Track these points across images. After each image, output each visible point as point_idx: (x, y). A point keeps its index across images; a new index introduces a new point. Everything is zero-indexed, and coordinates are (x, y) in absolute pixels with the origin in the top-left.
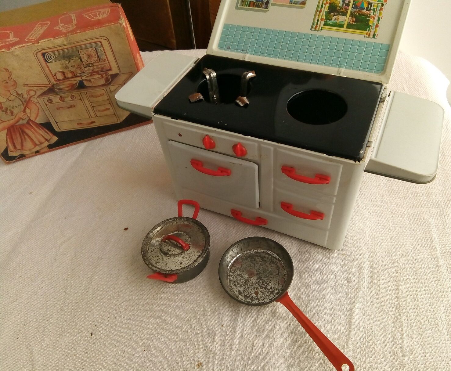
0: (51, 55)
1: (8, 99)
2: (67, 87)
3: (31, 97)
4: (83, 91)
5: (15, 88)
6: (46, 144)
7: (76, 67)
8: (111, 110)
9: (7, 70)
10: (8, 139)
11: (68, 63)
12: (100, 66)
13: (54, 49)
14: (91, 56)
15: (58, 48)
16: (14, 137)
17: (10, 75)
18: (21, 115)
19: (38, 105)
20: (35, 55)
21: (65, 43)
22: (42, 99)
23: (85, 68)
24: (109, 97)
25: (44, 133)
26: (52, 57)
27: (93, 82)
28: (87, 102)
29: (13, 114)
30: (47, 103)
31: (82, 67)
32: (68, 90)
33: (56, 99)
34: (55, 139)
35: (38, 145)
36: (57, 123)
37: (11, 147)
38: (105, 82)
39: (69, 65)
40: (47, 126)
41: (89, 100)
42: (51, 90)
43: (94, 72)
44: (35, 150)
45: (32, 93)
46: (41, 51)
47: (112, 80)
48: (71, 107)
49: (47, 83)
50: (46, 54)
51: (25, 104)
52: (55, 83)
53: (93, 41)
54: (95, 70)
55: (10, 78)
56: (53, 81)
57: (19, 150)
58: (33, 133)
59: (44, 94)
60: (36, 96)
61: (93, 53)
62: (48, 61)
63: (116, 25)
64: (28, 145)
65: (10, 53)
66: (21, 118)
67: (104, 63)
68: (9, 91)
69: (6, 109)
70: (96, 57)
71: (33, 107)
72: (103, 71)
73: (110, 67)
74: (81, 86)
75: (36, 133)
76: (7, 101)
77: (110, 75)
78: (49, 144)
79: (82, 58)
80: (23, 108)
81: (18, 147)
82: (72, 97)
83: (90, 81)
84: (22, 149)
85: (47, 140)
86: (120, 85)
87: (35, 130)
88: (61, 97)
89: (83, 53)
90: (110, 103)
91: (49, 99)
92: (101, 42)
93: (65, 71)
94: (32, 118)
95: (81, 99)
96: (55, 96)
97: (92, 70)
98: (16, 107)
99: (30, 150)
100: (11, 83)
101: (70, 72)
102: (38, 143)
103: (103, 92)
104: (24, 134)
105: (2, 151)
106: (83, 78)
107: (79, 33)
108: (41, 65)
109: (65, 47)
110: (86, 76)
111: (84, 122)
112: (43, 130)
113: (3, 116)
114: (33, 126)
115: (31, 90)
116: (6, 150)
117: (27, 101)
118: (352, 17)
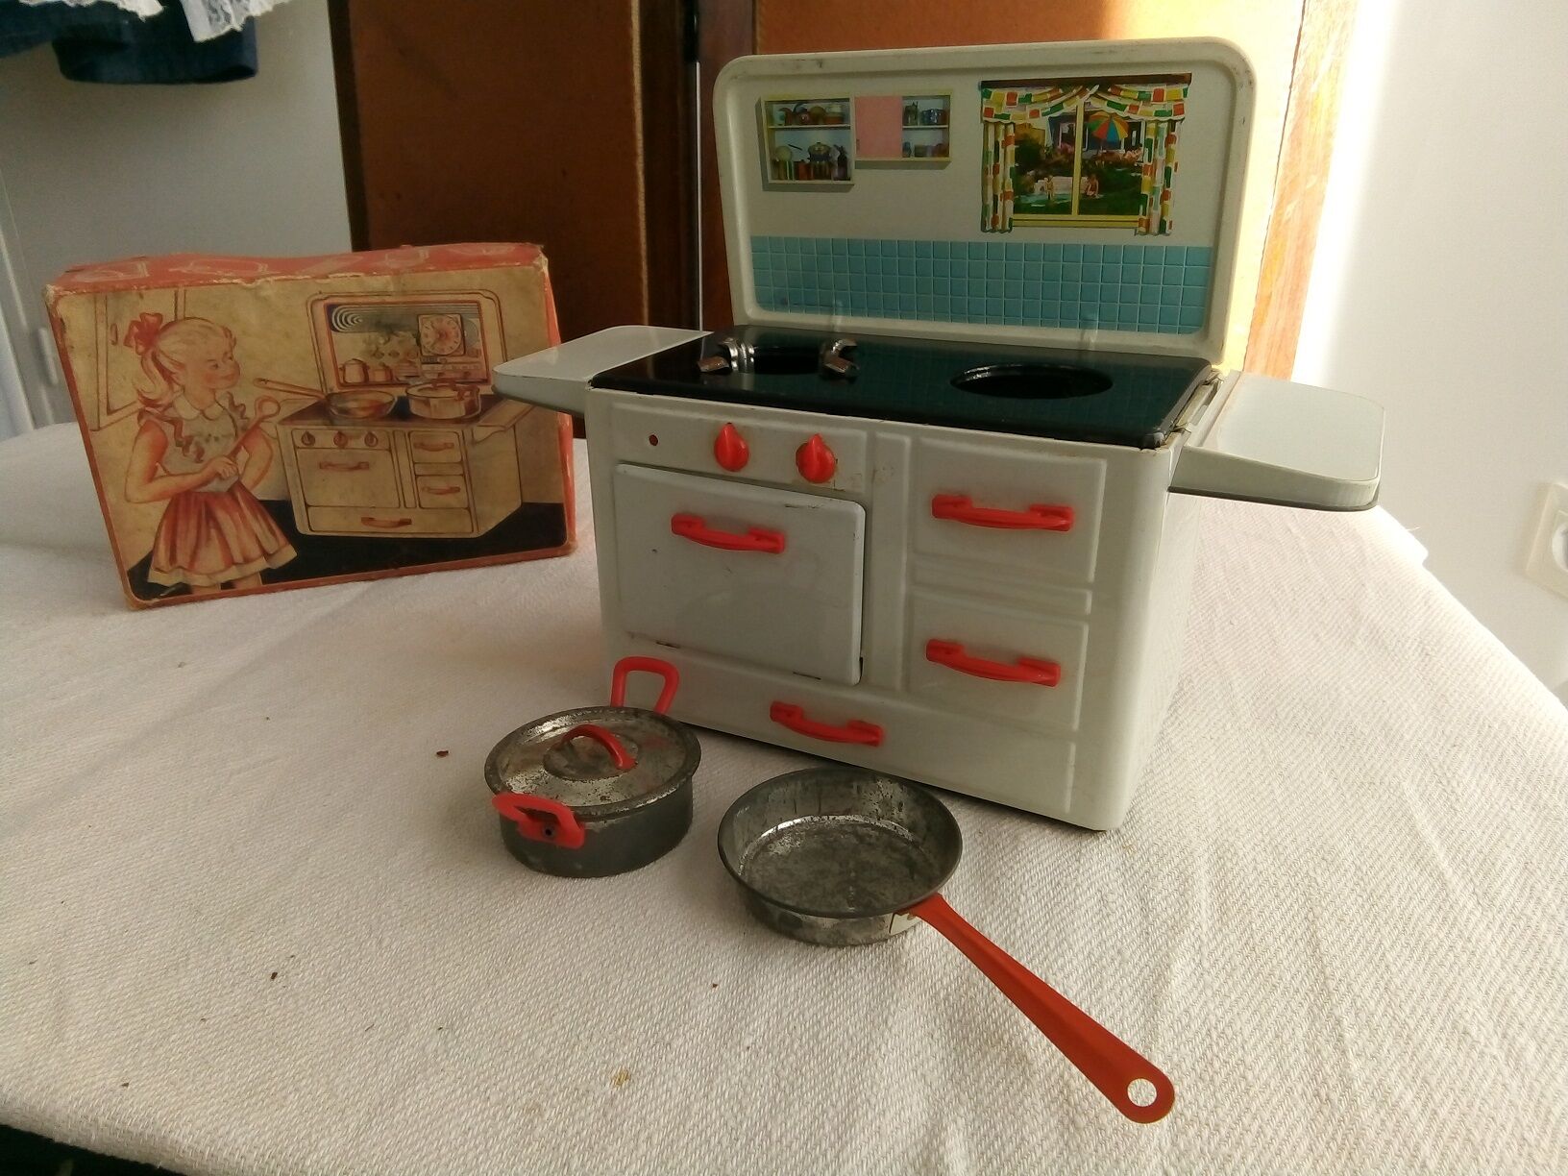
0: (347, 313)
1: (202, 412)
2: (364, 409)
3: (262, 420)
4: (402, 428)
5: (233, 386)
6: (261, 564)
7: (401, 356)
8: (463, 495)
9: (228, 334)
10: (164, 528)
11: (385, 344)
12: (461, 367)
13: (360, 300)
14: (446, 334)
15: (369, 300)
16: (181, 526)
17: (232, 349)
18: (221, 466)
19: (274, 446)
20: (309, 304)
21: (391, 288)
22: (288, 428)
23: (423, 366)
24: (464, 457)
25: (264, 532)
26: (349, 320)
27: (435, 406)
28: (404, 460)
29: (202, 459)
30: (299, 443)
31: (417, 361)
32: (364, 418)
33: (325, 437)
34: (289, 554)
35: (236, 564)
36: (307, 506)
37: (162, 557)
38: (464, 413)
39: (385, 349)
40: (280, 512)
41: (410, 455)
42: (322, 410)
43: (444, 381)
44: (223, 578)
45: (270, 408)
46: (326, 299)
47: (484, 411)
48: (358, 467)
49: (317, 387)
50: (336, 310)
51: (241, 435)
52: (336, 390)
53: (461, 297)
54: (448, 376)
55: (228, 355)
56: (333, 384)
57: (181, 570)
58: (237, 527)
59: (300, 416)
60: (275, 419)
61: (454, 331)
62: (335, 325)
63: (526, 268)
64: (211, 558)
65: (250, 289)
66: (218, 475)
67: (477, 360)
68: (214, 391)
69: (189, 440)
70: (459, 340)
71: (260, 448)
72: (467, 383)
73: (488, 374)
74: (401, 412)
75: (242, 527)
76: (198, 417)
77: (481, 396)
78: (268, 566)
79: (422, 335)
80: (232, 444)
81: (182, 558)
82: (370, 439)
83: (426, 402)
84: (191, 567)
85: (266, 555)
86: (502, 429)
87: (243, 517)
88: (340, 434)
89: (428, 324)
90: (463, 475)
91: (307, 433)
92: (478, 304)
93: (372, 363)
94: (247, 482)
95: (390, 451)
96: (325, 427)
97: (440, 374)
98: (217, 439)
99: (209, 575)
100: (226, 369)
101: (380, 368)
102: (238, 557)
103: (453, 439)
104: (211, 524)
105: (133, 560)
106: (410, 391)
107: (430, 271)
108: (316, 334)
109: (388, 299)
110: (420, 387)
111: (382, 517)
112: (266, 520)
113: (175, 458)
114: (242, 504)
115: (269, 399)
116: (146, 563)
117: (249, 427)
118: (1089, 177)
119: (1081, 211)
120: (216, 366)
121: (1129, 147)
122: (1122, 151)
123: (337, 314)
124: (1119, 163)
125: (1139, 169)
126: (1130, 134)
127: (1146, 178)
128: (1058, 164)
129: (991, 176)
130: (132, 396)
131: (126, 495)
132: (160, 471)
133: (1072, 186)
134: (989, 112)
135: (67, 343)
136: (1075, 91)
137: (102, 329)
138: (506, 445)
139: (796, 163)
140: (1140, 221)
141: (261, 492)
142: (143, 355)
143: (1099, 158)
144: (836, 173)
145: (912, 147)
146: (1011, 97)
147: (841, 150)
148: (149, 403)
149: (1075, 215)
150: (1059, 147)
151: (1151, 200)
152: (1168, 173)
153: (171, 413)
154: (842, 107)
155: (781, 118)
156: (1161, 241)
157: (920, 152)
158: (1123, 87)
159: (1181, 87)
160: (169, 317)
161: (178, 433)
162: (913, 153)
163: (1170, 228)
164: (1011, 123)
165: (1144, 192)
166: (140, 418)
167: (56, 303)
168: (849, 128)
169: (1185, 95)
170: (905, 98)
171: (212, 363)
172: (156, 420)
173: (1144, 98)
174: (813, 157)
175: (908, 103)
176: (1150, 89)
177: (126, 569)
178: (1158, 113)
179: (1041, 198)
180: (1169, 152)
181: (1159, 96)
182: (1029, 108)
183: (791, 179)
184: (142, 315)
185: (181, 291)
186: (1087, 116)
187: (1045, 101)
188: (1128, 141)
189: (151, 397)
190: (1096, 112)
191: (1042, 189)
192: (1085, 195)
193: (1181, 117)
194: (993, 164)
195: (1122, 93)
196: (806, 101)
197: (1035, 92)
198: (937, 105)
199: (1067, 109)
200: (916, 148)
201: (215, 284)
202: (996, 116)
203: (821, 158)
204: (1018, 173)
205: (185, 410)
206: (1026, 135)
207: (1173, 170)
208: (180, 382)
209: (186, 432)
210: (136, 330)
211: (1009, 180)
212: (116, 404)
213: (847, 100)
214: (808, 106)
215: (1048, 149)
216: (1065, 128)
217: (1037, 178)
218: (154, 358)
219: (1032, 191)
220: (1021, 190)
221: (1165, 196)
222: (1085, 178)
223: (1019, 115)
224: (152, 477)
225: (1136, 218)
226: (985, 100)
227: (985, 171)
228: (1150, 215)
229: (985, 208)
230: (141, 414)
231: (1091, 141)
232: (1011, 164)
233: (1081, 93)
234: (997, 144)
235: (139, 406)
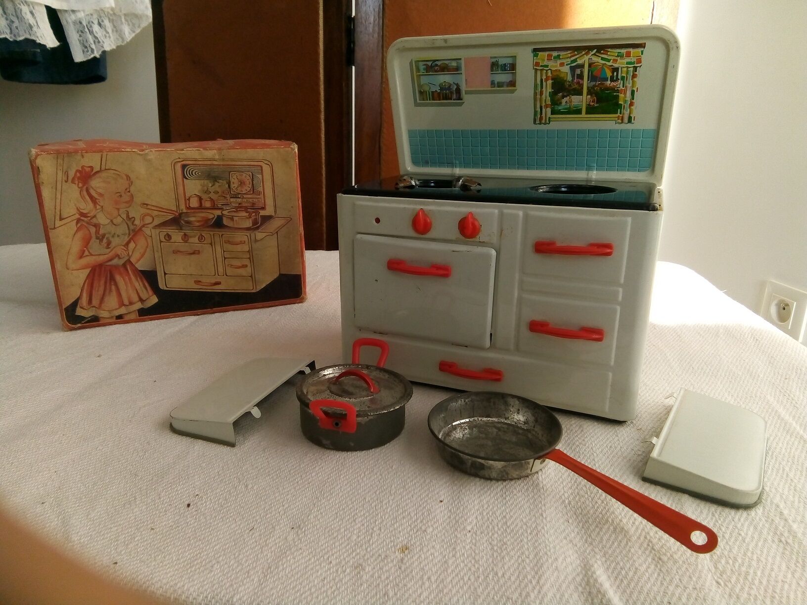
0: (192, 169)
1: (112, 221)
2: (198, 221)
3: (143, 226)
4: (219, 232)
6: (139, 306)
7: (220, 194)
8: (249, 269)
9: (129, 179)
10: (86, 285)
11: (211, 187)
12: (251, 200)
13: (200, 163)
14: (244, 183)
15: (206, 163)
16: (96, 284)
17: (130, 186)
18: (120, 251)
19: (149, 240)
20: (173, 165)
21: (217, 157)
22: (158, 231)
23: (231, 199)
24: (250, 249)
25: (141, 287)
26: (193, 173)
27: (236, 221)
28: (218, 249)
29: (109, 246)
30: (163, 240)
31: (228, 196)
32: (199, 226)
33: (177, 236)
34: (154, 300)
35: (125, 305)
36: (165, 274)
37: (84, 301)
38: (251, 225)
39: (212, 189)
40: (150, 277)
41: (222, 247)
42: (176, 221)
43: (241, 207)
44: (117, 313)
45: (148, 220)
46: (182, 161)
47: (262, 224)
48: (194, 253)
49: (175, 209)
50: (187, 167)
51: (132, 234)
52: (185, 211)
53: (252, 163)
54: (244, 205)
55: (127, 190)
56: (183, 208)
57: (94, 308)
58: (126, 284)
59: (164, 224)
60: (151, 226)
61: (248, 181)
62: (186, 176)
63: (287, 149)
64: (112, 301)
65: (142, 155)
66: (118, 256)
67: (259, 196)
68: (118, 209)
69: (104, 236)
70: (250, 186)
71: (141, 242)
72: (253, 209)
73: (265, 205)
74: (218, 224)
75: (129, 285)
76: (109, 223)
77: (261, 216)
78: (142, 307)
79: (231, 183)
80: (127, 239)
81: (95, 302)
82: (201, 238)
83: (232, 219)
84: (100, 307)
85: (142, 300)
86: (271, 234)
87: (130, 279)
88: (185, 235)
89: (235, 177)
90: (250, 258)
91: (168, 234)
92: (262, 167)
93: (204, 196)
94: (133, 260)
95: (211, 244)
96: (177, 231)
97: (240, 204)
98: (118, 236)
99: (110, 311)
100: (126, 198)
101: (209, 199)
102: (126, 302)
103: (245, 239)
104: (112, 283)
105: (68, 302)
106: (224, 212)
107: (237, 149)
108: (176, 180)
109: (215, 163)
110: (229, 210)
111: (205, 280)
112: (142, 281)
113: (95, 245)
114: (130, 272)
115: (148, 215)
116: (75, 304)
117: (137, 230)
118: (591, 96)
119: (587, 113)
120: (121, 196)
121: (612, 80)
122: (609, 82)
123: (187, 170)
124: (607, 89)
125: (618, 91)
126: (613, 73)
127: (621, 96)
128: (574, 90)
129: (538, 96)
130: (73, 211)
131: (66, 265)
132: (86, 253)
133: (582, 100)
134: (537, 64)
135: (40, 181)
136: (583, 53)
137: (60, 174)
138: (273, 242)
139: (433, 92)
140: (618, 117)
141: (141, 266)
142: (81, 188)
143: (597, 86)
144: (454, 96)
145: (496, 82)
146: (549, 56)
147: (457, 85)
148: (83, 215)
149: (584, 114)
150: (575, 81)
151: (624, 106)
152: (633, 93)
153: (94, 220)
154: (457, 63)
155: (424, 69)
156: (629, 126)
157: (500, 85)
158: (609, 50)
159: (640, 50)
160: (97, 168)
161: (97, 232)
162: (496, 85)
163: (634, 120)
164: (550, 69)
165: (620, 103)
166: (77, 223)
167: (36, 158)
168: (462, 73)
169: (642, 54)
170: (491, 58)
171: (119, 194)
172: (85, 224)
173: (620, 56)
174: (441, 89)
175: (494, 60)
176: (623, 51)
177: (64, 307)
178: (627, 63)
179: (566, 107)
180: (633, 83)
181: (628, 55)
182: (559, 62)
183: (430, 100)
184: (83, 167)
185: (105, 154)
186: (590, 65)
187: (567, 58)
188: (612, 77)
189: (84, 212)
190: (595, 63)
191: (566, 102)
192: (589, 105)
193: (640, 65)
194: (540, 90)
195: (609, 53)
196: (438, 60)
197: (562, 53)
198: (509, 61)
199: (580, 62)
200: (498, 83)
201: (123, 151)
202: (541, 66)
203: (446, 89)
204: (553, 95)
205: (102, 219)
206: (558, 75)
207: (636, 91)
208: (100, 204)
209: (102, 232)
210: (78, 175)
211: (549, 98)
212: (64, 215)
213: (460, 59)
214: (439, 63)
215: (569, 82)
216: (578, 71)
217: (563, 97)
218: (87, 190)
219: (561, 103)
220: (555, 102)
221: (631, 104)
222: (589, 96)
223: (554, 65)
224: (81, 256)
225: (616, 115)
226: (535, 58)
227: (535, 94)
228: (623, 114)
229: (536, 112)
230: (78, 221)
231: (593, 77)
232: (550, 90)
233: (587, 54)
234: (542, 80)
235: (77, 216)
